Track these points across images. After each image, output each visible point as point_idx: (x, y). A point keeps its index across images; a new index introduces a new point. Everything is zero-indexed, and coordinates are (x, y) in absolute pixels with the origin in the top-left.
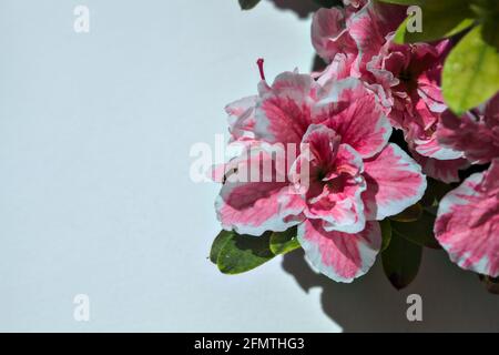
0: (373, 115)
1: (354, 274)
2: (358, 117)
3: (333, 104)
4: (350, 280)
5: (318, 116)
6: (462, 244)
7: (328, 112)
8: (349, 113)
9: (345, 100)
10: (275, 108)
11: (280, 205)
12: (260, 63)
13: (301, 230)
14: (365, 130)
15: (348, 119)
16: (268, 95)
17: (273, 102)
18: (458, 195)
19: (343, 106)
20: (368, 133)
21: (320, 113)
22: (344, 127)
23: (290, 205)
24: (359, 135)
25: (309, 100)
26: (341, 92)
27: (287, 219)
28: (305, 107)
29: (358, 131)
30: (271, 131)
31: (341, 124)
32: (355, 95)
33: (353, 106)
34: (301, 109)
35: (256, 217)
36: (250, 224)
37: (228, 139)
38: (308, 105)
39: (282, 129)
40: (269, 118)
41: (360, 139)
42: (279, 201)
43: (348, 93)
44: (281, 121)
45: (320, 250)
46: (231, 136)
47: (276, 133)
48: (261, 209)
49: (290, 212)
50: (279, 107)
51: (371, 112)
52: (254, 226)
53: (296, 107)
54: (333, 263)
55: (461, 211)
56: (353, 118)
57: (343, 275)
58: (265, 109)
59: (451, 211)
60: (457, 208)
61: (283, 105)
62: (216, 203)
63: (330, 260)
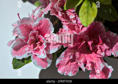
0: (48, 26)
1: (46, 67)
2: (44, 27)
3: (37, 24)
4: (45, 68)
5: (34, 27)
6: (64, 70)
7: (36, 26)
8: (42, 26)
9: (40, 23)
10: (22, 27)
11: (26, 51)
12: (18, 14)
13: (32, 57)
14: (46, 30)
15: (42, 27)
16: (20, 24)
17: (21, 25)
18: (60, 58)
19: (40, 24)
20: (47, 31)
21: (34, 26)
22: (41, 30)
23: (29, 50)
24: (45, 31)
25: (31, 23)
26: (39, 21)
27: (28, 54)
28: (30, 25)
29: (44, 30)
30: (21, 33)
31: (40, 29)
32: (43, 21)
33: (43, 24)
34: (29, 26)
35: (20, 54)
36: (19, 56)
37: (12, 34)
38: (31, 25)
39: (25, 32)
40: (21, 30)
41: (45, 32)
42: (26, 50)
43: (41, 21)
44: (24, 30)
45: (37, 62)
46: (13, 33)
47: (23, 33)
48: (22, 52)
49: (29, 52)
50: (23, 26)
51: (47, 25)
52: (20, 56)
53: (28, 26)
54: (40, 65)
55: (62, 62)
56: (43, 27)
57: (44, 67)
58: (20, 28)
59: (59, 62)
60: (61, 61)
61: (24, 26)
62: (11, 51)
63: (40, 64)
